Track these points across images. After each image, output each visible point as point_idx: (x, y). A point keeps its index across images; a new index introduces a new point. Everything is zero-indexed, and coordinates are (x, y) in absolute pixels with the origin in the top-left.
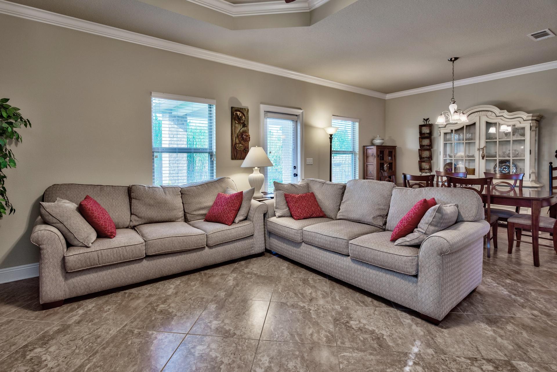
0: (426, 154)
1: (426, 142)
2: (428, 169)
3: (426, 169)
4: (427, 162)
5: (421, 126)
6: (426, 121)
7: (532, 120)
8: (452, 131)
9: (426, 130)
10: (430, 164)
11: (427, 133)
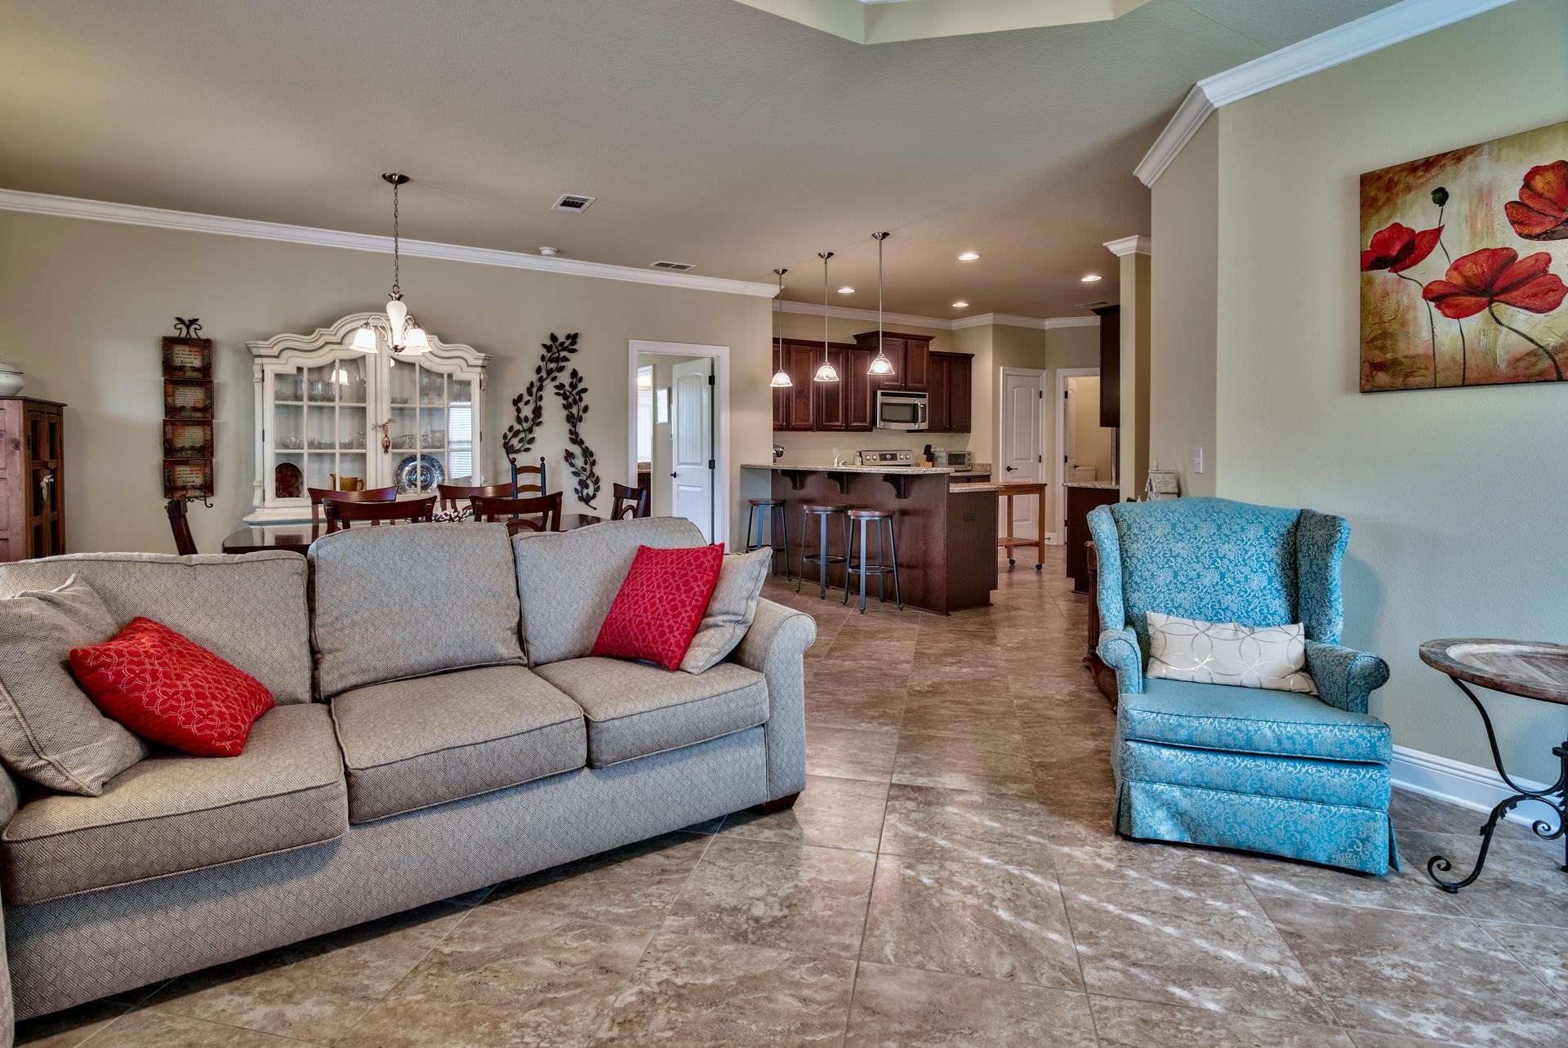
0: (191, 436)
1: (189, 397)
2: (200, 488)
3: (194, 488)
4: (195, 465)
5: (169, 343)
6: (188, 328)
7: (482, 367)
8: (300, 369)
9: (189, 359)
10: (207, 470)
11: (194, 369)
